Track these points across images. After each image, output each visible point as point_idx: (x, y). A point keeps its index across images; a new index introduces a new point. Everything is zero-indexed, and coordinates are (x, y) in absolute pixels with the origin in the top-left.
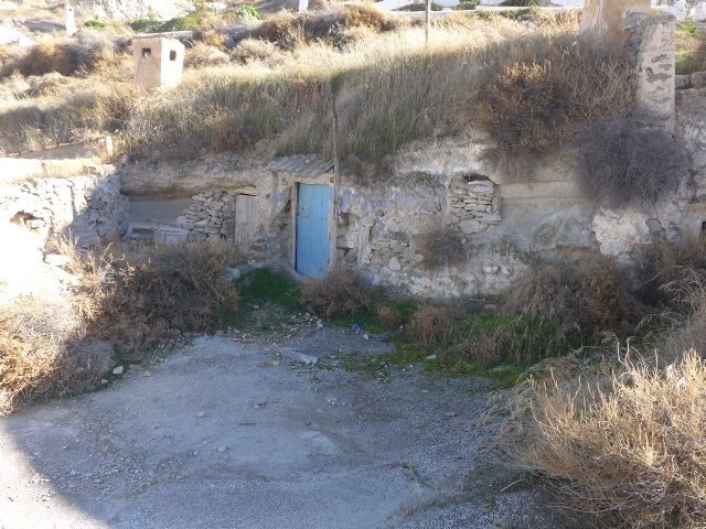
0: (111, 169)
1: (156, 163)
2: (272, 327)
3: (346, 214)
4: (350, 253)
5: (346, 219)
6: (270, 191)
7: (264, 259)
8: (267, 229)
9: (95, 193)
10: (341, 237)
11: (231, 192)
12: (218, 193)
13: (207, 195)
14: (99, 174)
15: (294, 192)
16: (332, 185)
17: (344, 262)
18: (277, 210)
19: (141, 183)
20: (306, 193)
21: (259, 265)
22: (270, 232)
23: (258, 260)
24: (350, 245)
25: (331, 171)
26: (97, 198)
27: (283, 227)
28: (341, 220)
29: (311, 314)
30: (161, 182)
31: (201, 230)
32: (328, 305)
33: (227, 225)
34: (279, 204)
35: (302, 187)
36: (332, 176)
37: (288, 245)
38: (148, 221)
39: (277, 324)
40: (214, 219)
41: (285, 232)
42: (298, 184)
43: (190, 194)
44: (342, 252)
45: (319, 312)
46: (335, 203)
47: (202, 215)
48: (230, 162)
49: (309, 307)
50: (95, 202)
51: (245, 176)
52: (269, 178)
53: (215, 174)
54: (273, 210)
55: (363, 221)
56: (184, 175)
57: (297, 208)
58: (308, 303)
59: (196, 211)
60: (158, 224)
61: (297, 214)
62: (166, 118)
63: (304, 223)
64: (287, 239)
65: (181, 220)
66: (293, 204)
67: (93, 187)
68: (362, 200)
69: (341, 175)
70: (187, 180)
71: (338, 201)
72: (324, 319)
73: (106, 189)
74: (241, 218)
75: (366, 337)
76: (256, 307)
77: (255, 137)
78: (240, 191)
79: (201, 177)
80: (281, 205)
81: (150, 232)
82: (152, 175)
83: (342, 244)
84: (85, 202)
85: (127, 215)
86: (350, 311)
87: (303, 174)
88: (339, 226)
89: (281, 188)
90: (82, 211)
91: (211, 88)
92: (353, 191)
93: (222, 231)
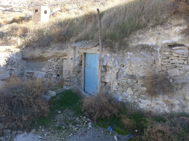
0: (18, 50)
1: (35, 48)
2: (64, 127)
3: (105, 66)
4: (107, 85)
5: (105, 68)
6: (72, 57)
7: (70, 86)
8: (72, 73)
9: (9, 59)
10: (103, 77)
11: (61, 58)
12: (56, 58)
13: (52, 59)
14: (12, 52)
15: (83, 57)
16: (98, 53)
17: (104, 89)
18: (76, 65)
19: (30, 55)
20: (88, 57)
21: (68, 88)
22: (72, 74)
23: (67, 86)
24: (107, 81)
25: (98, 46)
26: (11, 60)
27: (79, 72)
28: (103, 69)
29: (87, 117)
30: (36, 55)
31: (50, 73)
32: (95, 112)
33: (59, 71)
34: (76, 62)
35: (86, 55)
36: (99, 48)
37: (81, 79)
38: (33, 69)
39: (67, 124)
40: (55, 69)
41: (80, 74)
42: (85, 54)
43: (47, 59)
44: (104, 84)
45: (90, 116)
46: (100, 61)
47: (50, 67)
48: (60, 46)
49: (86, 113)
50: (10, 62)
51: (65, 51)
52: (72, 51)
53: (55, 51)
54: (74, 65)
55: (113, 69)
56: (44, 52)
57: (85, 64)
58: (85, 111)
59: (48, 65)
60: (36, 70)
61: (85, 66)
62: (40, 32)
63: (87, 70)
64: (81, 77)
65: (44, 69)
66: (83, 62)
67: (9, 56)
68: (113, 59)
69: (102, 47)
70: (45, 54)
71: (102, 60)
72: (93, 121)
73: (15, 57)
74: (65, 68)
75: (116, 138)
76: (60, 112)
77: (70, 36)
78: (64, 57)
79: (50, 52)
80: (77, 63)
81: (33, 73)
82: (33, 52)
83: (103, 80)
84: (5, 62)
85: (25, 67)
86: (107, 117)
87: (85, 47)
88: (102, 72)
89: (77, 55)
90: (3, 65)
91: (58, 22)
92: (108, 55)
93: (58, 73)
